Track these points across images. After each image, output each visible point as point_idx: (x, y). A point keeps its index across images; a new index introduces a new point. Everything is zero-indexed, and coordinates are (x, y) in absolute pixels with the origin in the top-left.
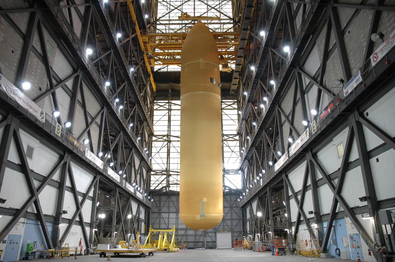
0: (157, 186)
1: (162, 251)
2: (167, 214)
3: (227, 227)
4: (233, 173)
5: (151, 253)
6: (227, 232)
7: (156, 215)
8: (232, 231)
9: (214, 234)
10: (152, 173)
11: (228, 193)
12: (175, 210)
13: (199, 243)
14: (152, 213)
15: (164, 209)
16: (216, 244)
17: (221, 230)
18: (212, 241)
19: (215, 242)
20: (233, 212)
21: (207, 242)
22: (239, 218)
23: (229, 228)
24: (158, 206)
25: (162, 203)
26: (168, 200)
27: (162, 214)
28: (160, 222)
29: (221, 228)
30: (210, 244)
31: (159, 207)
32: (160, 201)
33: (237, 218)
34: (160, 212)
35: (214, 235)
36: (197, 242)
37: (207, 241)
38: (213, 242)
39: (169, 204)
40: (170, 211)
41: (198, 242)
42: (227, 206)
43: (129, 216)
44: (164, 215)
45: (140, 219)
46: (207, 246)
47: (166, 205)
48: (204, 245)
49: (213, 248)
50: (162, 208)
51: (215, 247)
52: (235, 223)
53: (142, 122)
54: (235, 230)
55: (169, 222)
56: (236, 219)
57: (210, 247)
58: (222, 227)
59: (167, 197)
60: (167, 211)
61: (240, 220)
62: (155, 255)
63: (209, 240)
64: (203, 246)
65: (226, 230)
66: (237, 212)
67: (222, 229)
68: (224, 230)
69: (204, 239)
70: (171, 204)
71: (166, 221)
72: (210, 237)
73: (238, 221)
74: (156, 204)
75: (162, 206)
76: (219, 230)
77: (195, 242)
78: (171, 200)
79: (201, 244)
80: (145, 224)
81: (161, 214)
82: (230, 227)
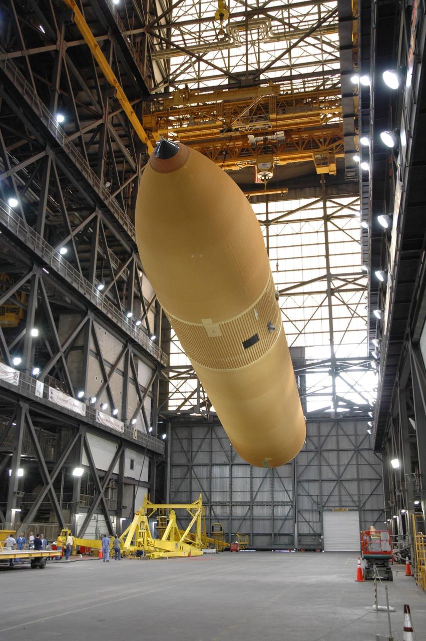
0: (183, 404)
1: (132, 557)
2: (207, 469)
3: (348, 499)
4: (357, 367)
5: (37, 563)
6: (350, 510)
7: (180, 472)
8: (361, 509)
9: (318, 515)
10: (172, 374)
11: (348, 415)
12: (224, 459)
13: (282, 538)
14: (172, 466)
15: (201, 458)
16: (323, 540)
17: (334, 507)
18: (312, 532)
19: (320, 535)
20: (363, 461)
21: (300, 535)
22: (378, 477)
23: (353, 501)
24: (186, 450)
25: (196, 443)
26: (208, 436)
27: (196, 469)
28: (191, 488)
29: (334, 502)
30: (308, 541)
31: (189, 454)
32: (190, 439)
33: (374, 476)
34: (190, 464)
35: (316, 517)
36: (275, 535)
37: (301, 532)
38: (315, 535)
39: (211, 445)
40: (214, 462)
41: (280, 535)
42: (348, 448)
43: (78, 472)
44: (201, 472)
45: (124, 481)
46: (299, 544)
47: (205, 447)
48: (292, 543)
49: (314, 550)
50: (195, 455)
51: (320, 547)
52: (367, 488)
53: (128, 253)
54: (368, 507)
55: (211, 488)
56: (371, 480)
57: (307, 548)
58: (337, 499)
59: (206, 429)
60: (207, 461)
61: (381, 480)
62: (49, 568)
63: (305, 529)
64: (289, 547)
65: (346, 506)
66: (372, 462)
67: (337, 504)
68: (341, 507)
69: (294, 526)
70: (216, 446)
71: (205, 484)
72: (308, 522)
73: (374, 484)
74: (182, 447)
75: (195, 449)
76: (328, 507)
77: (270, 535)
78: (214, 436)
79: (286, 540)
80: (149, 491)
81: (192, 469)
82: (356, 498)
